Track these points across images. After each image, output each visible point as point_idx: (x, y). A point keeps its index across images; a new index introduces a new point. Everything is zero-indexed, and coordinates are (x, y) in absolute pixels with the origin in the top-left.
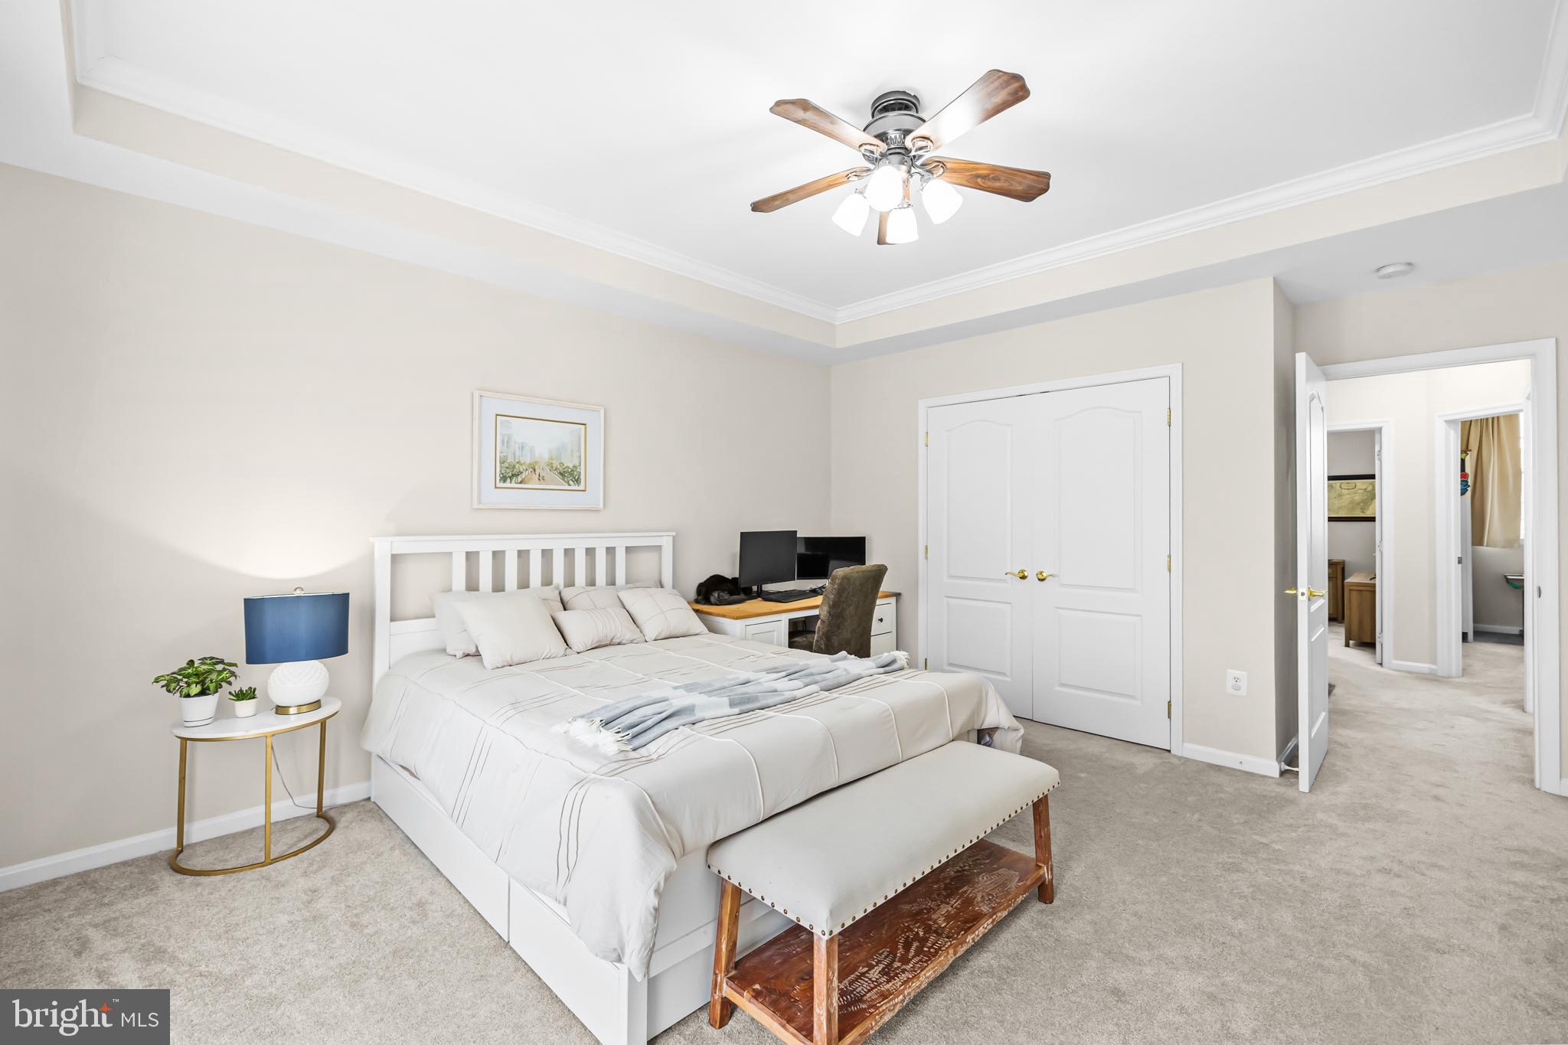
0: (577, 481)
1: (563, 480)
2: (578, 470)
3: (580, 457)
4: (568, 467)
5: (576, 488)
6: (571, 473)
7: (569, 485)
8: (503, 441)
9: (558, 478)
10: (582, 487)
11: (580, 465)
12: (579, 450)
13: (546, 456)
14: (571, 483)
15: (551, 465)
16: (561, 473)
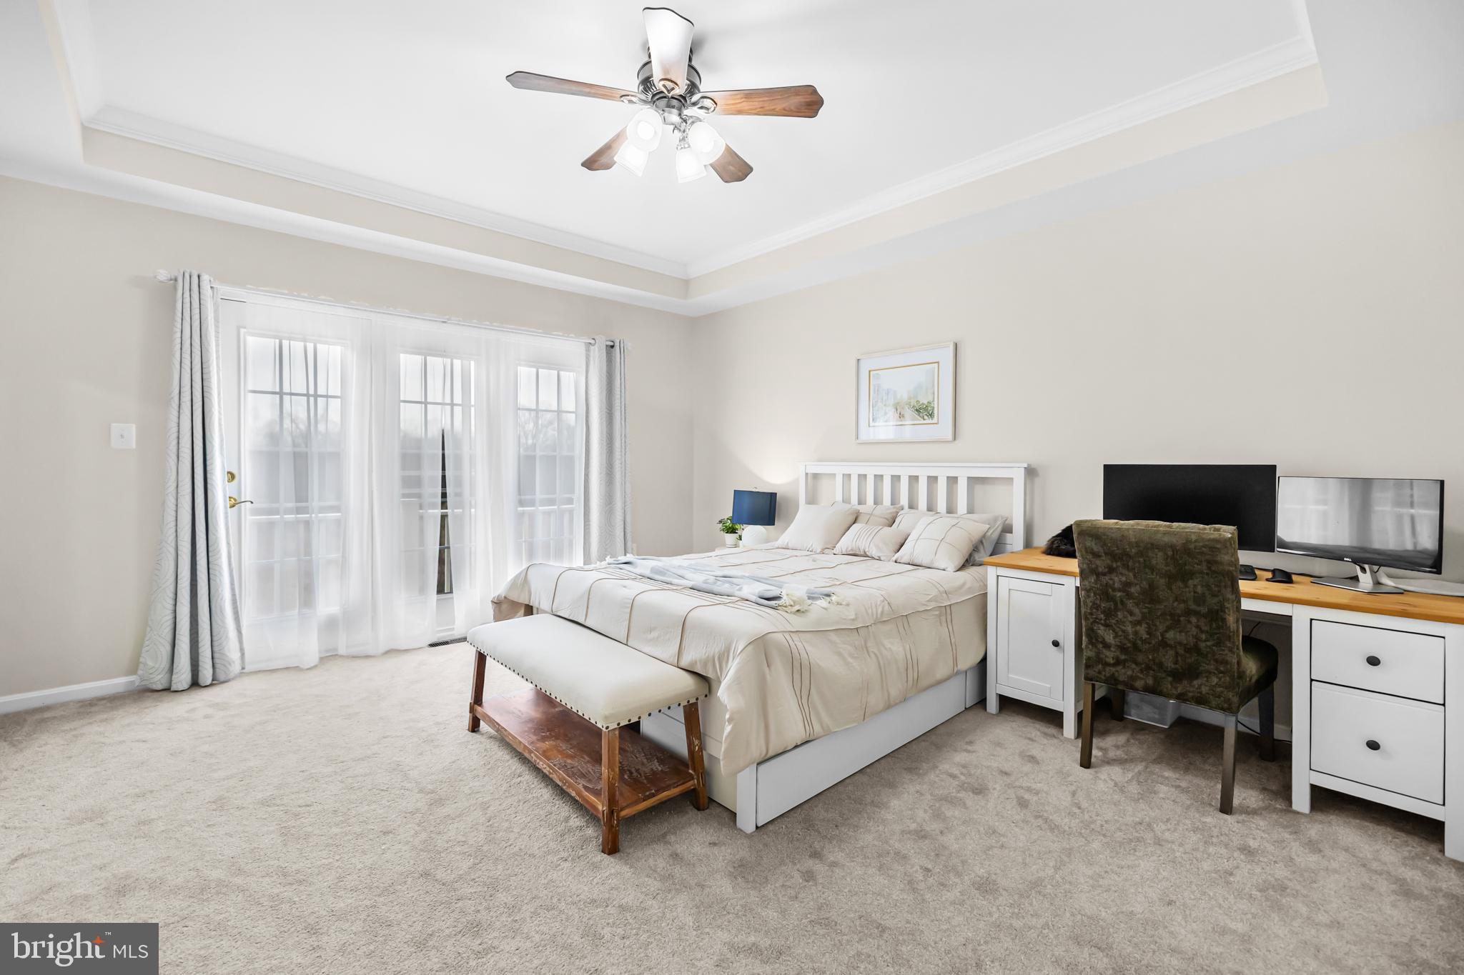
0: (931, 415)
1: (919, 415)
2: (932, 405)
3: (934, 394)
4: (923, 404)
5: (930, 421)
6: (926, 409)
7: (924, 420)
8: (875, 389)
9: (915, 414)
10: (935, 420)
11: (933, 401)
12: (933, 385)
13: (905, 397)
14: (926, 417)
15: (909, 404)
16: (917, 410)
